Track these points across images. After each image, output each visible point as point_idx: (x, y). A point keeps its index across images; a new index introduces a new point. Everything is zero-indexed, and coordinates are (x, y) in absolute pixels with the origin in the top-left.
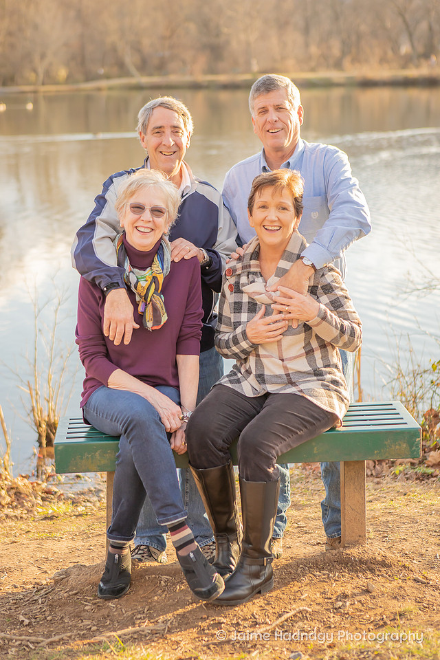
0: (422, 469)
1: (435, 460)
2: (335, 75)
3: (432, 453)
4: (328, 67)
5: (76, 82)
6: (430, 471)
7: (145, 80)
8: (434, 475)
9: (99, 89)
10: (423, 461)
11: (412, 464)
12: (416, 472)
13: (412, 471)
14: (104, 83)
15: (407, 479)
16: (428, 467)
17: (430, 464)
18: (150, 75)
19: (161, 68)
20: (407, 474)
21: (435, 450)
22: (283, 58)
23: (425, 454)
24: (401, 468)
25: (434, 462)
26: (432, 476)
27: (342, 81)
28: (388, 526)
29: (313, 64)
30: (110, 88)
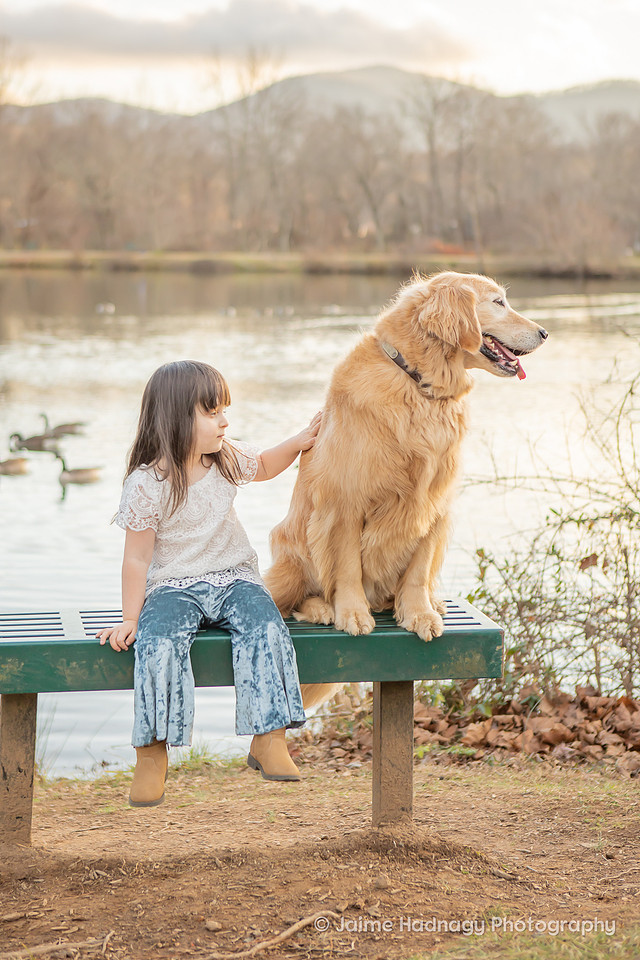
0: (457, 749)
1: (475, 736)
3: (472, 726)
6: (470, 751)
8: (477, 757)
10: (457, 738)
11: (442, 743)
12: (450, 753)
13: (443, 752)
15: (438, 763)
16: (466, 746)
17: (467, 742)
20: (435, 756)
21: (474, 722)
23: (460, 730)
24: (426, 748)
25: (474, 740)
26: (474, 759)
28: (427, 814)
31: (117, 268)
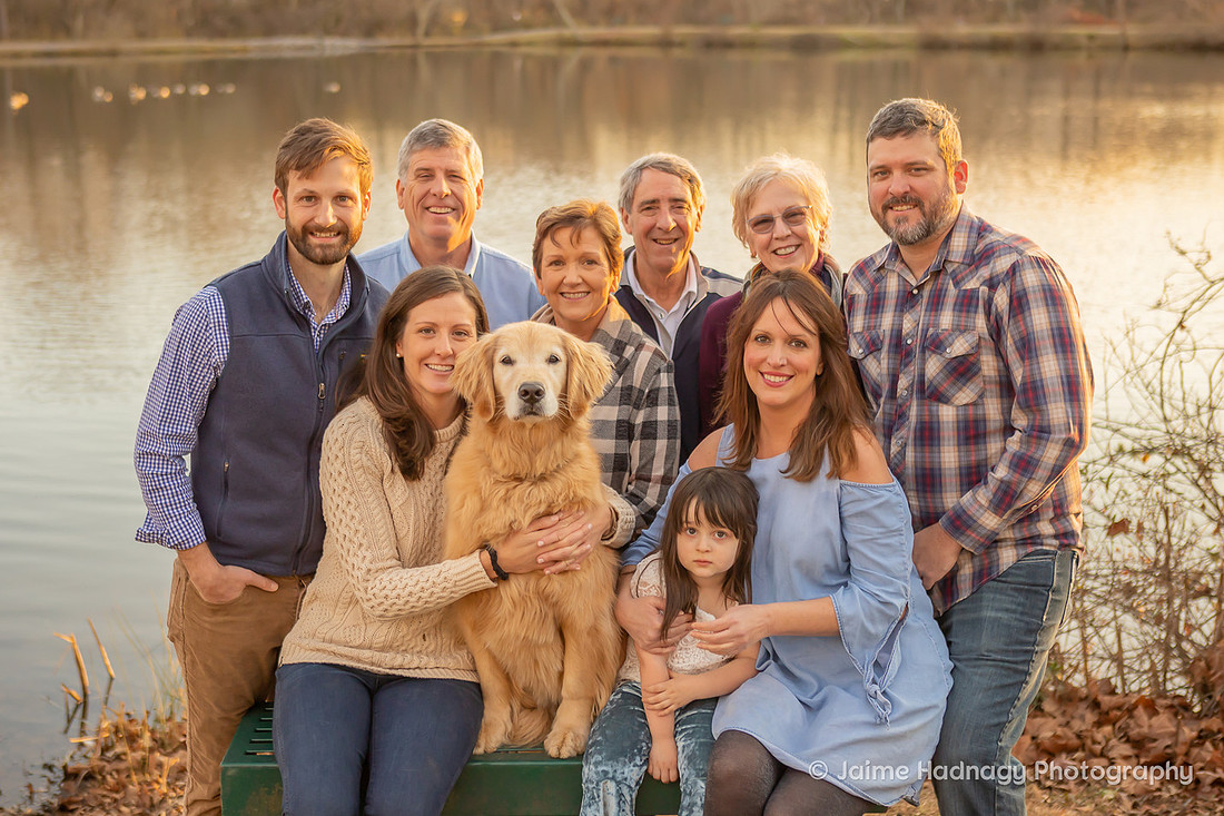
31: (709, 44)
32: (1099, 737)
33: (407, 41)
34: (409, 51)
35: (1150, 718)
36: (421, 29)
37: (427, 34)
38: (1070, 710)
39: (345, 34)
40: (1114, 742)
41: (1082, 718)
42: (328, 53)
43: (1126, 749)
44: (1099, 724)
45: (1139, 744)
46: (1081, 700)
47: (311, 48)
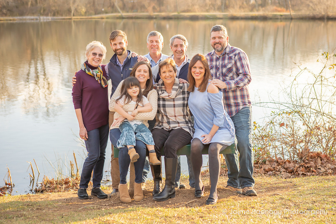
2: (218, 14)
4: (214, 10)
5: (91, 14)
7: (125, 14)
9: (102, 18)
14: (104, 16)
18: (128, 12)
19: (133, 8)
22: (193, 5)
27: (221, 17)
29: (207, 8)
30: (107, 18)
32: (278, 168)
33: (68, 17)
34: (68, 20)
35: (289, 164)
36: (72, 14)
37: (74, 15)
38: (272, 164)
39: (47, 15)
40: (281, 169)
41: (274, 165)
42: (42, 21)
43: (284, 170)
44: (278, 166)
45: (286, 169)
46: (274, 161)
47: (37, 19)
